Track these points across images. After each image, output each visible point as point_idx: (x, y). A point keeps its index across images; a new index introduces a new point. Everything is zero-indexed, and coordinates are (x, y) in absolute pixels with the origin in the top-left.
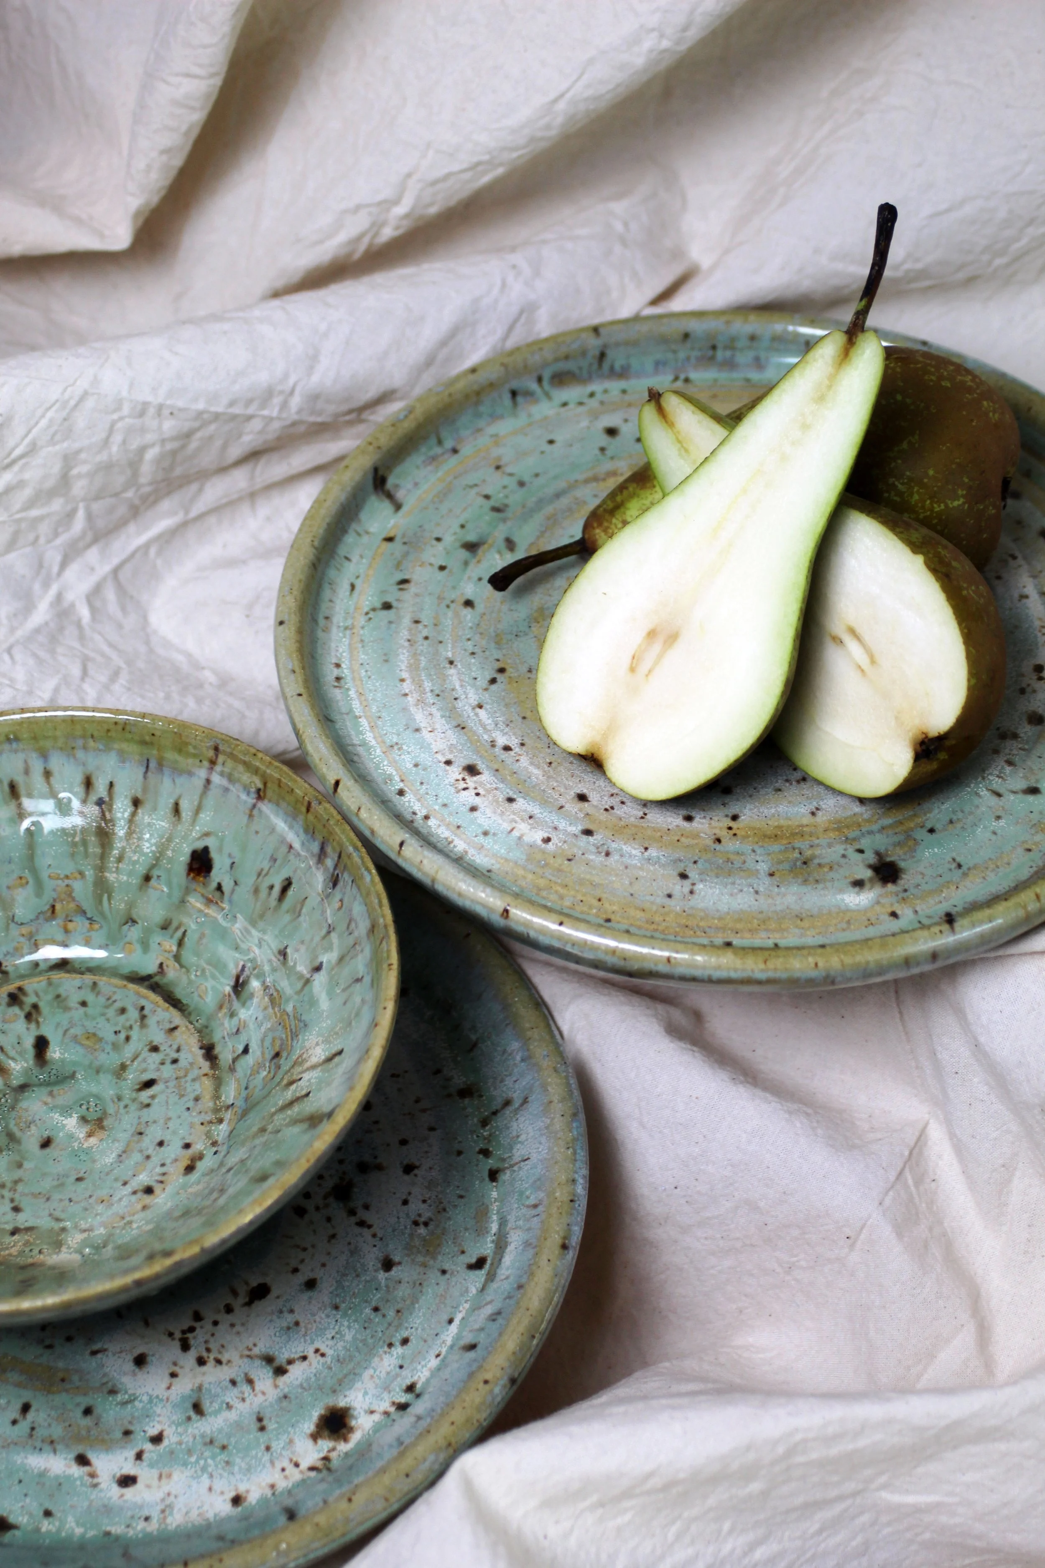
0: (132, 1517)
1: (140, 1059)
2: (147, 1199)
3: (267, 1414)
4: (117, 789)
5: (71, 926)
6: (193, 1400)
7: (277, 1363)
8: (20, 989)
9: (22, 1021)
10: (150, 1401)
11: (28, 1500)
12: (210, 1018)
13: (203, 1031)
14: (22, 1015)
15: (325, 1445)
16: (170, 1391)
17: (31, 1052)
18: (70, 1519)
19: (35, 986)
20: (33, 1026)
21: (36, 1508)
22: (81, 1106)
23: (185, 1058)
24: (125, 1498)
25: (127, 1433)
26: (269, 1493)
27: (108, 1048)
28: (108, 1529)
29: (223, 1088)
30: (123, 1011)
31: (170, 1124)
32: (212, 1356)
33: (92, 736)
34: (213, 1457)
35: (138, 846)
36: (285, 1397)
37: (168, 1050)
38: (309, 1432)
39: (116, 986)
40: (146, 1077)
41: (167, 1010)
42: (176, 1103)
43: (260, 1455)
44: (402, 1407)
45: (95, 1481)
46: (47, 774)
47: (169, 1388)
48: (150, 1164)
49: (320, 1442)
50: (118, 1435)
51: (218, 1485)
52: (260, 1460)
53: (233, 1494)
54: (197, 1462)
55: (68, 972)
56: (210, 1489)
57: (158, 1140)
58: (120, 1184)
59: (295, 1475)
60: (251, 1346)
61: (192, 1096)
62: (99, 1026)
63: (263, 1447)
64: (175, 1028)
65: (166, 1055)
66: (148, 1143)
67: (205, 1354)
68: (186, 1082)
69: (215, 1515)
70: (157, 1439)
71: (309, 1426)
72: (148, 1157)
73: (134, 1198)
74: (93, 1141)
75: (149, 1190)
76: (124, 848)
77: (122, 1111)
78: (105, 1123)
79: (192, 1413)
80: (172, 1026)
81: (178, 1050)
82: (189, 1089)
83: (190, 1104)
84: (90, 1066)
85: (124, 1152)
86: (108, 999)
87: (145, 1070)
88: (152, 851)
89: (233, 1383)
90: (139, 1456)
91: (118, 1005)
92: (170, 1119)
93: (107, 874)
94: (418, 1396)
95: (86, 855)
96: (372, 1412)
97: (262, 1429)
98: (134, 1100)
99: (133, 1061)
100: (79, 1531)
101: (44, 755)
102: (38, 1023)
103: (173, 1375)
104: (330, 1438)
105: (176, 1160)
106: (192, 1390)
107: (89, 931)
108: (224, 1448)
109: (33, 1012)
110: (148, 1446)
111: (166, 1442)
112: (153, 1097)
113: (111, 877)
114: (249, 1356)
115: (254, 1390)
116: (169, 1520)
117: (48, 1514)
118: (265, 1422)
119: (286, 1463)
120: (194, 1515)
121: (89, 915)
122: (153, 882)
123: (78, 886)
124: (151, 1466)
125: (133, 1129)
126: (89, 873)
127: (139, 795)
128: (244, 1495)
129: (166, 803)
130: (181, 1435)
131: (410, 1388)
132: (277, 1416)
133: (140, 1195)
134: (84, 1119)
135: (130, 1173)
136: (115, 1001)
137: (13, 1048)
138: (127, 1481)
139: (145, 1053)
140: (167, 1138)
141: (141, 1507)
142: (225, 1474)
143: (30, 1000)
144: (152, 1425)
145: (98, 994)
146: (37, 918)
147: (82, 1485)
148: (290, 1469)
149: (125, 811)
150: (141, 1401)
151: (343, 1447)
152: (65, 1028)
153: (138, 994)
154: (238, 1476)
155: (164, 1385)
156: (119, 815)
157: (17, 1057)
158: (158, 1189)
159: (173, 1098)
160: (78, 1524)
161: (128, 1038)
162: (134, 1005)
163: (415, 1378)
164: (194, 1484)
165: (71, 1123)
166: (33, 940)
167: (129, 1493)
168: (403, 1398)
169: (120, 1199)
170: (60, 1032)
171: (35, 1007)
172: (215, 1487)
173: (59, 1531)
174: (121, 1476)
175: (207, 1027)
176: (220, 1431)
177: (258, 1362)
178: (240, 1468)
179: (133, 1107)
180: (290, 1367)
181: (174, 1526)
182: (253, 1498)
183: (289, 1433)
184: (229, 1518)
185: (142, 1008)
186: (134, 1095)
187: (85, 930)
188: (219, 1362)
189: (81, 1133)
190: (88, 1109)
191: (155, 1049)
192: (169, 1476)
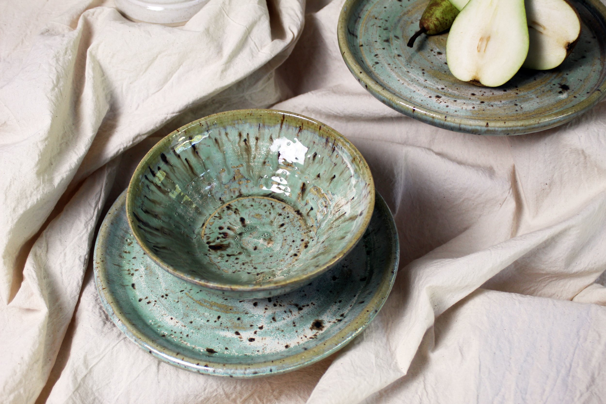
0: (254, 350)
1: (276, 218)
2: (296, 258)
3: (296, 321)
4: (250, 135)
5: (241, 183)
6: (272, 317)
7: (299, 307)
8: (229, 205)
9: (233, 214)
10: (259, 316)
11: (220, 344)
12: (295, 202)
13: (294, 207)
14: (233, 212)
15: (315, 331)
16: (265, 314)
17: (240, 223)
18: (234, 350)
19: (234, 203)
20: (238, 215)
21: (222, 346)
22: (262, 235)
23: (291, 216)
24: (251, 345)
25: (251, 326)
26: (297, 344)
27: (265, 217)
28: (246, 354)
29: (307, 222)
30: (265, 205)
31: (294, 235)
32: (278, 304)
33: (240, 119)
34: (279, 334)
35: (260, 153)
36: (302, 317)
37: (285, 214)
38: (310, 327)
39: (260, 199)
40: (281, 223)
41: (280, 202)
42: (293, 229)
43: (294, 333)
44: (340, 321)
45: (242, 339)
46: (227, 134)
47: (265, 313)
48: (292, 248)
49: (313, 330)
50: (249, 326)
51: (281, 342)
52: (294, 335)
53: (286, 345)
54: (274, 335)
55: (243, 197)
56: (278, 343)
57: (292, 240)
58: (285, 255)
59: (305, 340)
60: (291, 301)
61: (298, 226)
62: (259, 211)
63: (295, 331)
64: (284, 208)
65: (285, 216)
66: (289, 241)
67: (276, 303)
68: (294, 222)
69: (280, 351)
70: (261, 328)
71: (310, 325)
72: (291, 246)
73: (292, 258)
74: (270, 245)
75: (296, 255)
76: (255, 154)
77: (276, 235)
78: (272, 239)
79: (272, 320)
80: (283, 207)
81: (288, 214)
82: (296, 224)
83: (298, 228)
84: (260, 224)
85: (282, 246)
86: (259, 203)
87: (279, 221)
88: (265, 154)
89: (285, 312)
90: (255, 333)
91: (263, 204)
92: (293, 234)
93: (251, 164)
94: (345, 317)
95: (243, 159)
96: (330, 322)
97: (295, 326)
98: (279, 231)
99: (274, 219)
100: (236, 354)
101: (225, 128)
102: (239, 214)
103: (266, 309)
104: (316, 329)
105: (301, 245)
106: (272, 314)
107: (247, 183)
108: (282, 331)
109: (236, 211)
110: (258, 330)
111: (264, 329)
112: (285, 229)
113: (252, 164)
114: (290, 304)
115: (292, 314)
116: (265, 352)
117: (226, 349)
118: (295, 324)
119: (302, 336)
120: (273, 351)
121: (246, 178)
122: (267, 163)
123: (241, 169)
124: (259, 336)
125: (282, 239)
126: (244, 164)
127: (258, 136)
128: (289, 345)
129: (267, 137)
130: (269, 327)
131: (342, 315)
132: (299, 322)
133: (293, 257)
134: (265, 239)
135: (287, 251)
136: (262, 203)
137: (234, 223)
138: (252, 340)
139: (277, 217)
140: (295, 239)
141: (256, 348)
142: (283, 339)
143: (234, 207)
144: (259, 323)
145: (255, 202)
146: (230, 182)
147: (237, 341)
148: (304, 338)
149: (254, 142)
150: (256, 316)
151: (321, 332)
152: (248, 214)
153: (268, 200)
154: (287, 340)
155: (263, 312)
156: (252, 144)
157: (236, 225)
158: (298, 254)
159: (292, 228)
160: (236, 352)
161: (270, 213)
162: (269, 203)
163: (344, 312)
164: (273, 341)
165: (261, 241)
166: (229, 189)
167: (252, 343)
168: (340, 318)
169: (287, 259)
170: (247, 215)
171: (236, 209)
172: (280, 342)
173: (230, 354)
174: (250, 338)
175: (295, 205)
176: (281, 326)
177: (293, 306)
178: (288, 337)
179: (279, 233)
180: (303, 308)
181: (267, 353)
182: (292, 346)
183: (303, 327)
184: (284, 351)
185: (272, 204)
186: (279, 229)
187: (245, 183)
188: (281, 305)
189: (266, 243)
190: (265, 236)
191: (280, 215)
192: (265, 339)
